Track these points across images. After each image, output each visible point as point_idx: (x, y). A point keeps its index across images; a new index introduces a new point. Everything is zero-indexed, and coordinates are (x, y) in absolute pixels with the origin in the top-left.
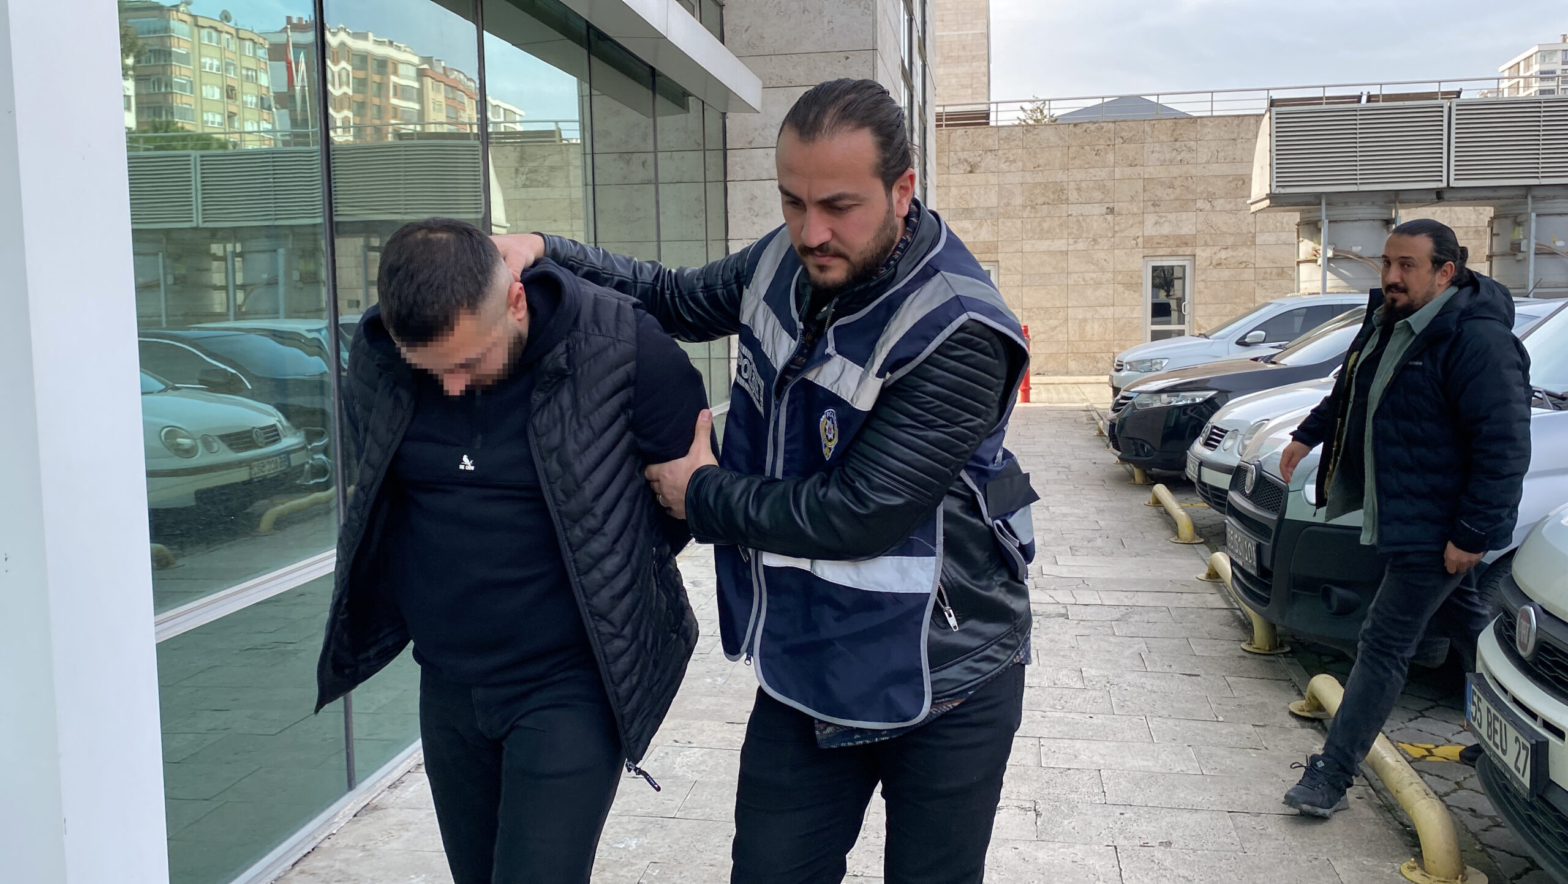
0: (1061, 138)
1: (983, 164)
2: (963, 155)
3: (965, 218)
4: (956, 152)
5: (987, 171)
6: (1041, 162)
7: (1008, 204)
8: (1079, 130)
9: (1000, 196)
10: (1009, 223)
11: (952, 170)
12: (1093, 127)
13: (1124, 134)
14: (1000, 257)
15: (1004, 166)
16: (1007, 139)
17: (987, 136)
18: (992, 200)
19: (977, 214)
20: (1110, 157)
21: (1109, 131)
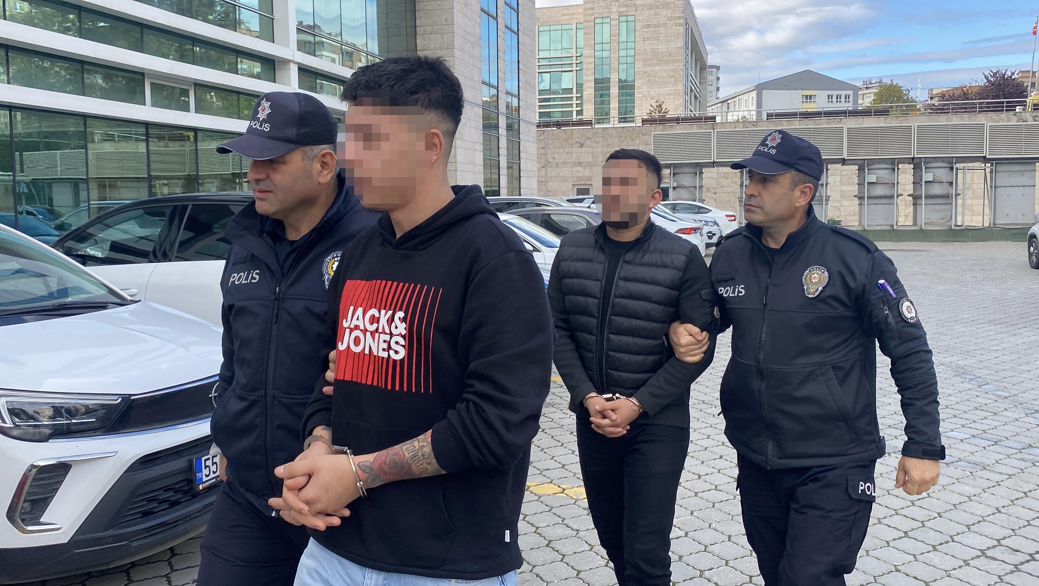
0: (618, 133)
1: (586, 144)
2: (577, 140)
3: (579, 166)
4: (575, 139)
5: (588, 147)
6: (610, 143)
7: (596, 161)
8: (625, 130)
9: (593, 157)
10: (597, 168)
11: (573, 146)
12: (630, 129)
13: (643, 132)
14: (593, 183)
15: (594, 145)
16: (595, 133)
17: (587, 132)
18: (590, 159)
19: (584, 164)
20: (638, 141)
21: (637, 131)
